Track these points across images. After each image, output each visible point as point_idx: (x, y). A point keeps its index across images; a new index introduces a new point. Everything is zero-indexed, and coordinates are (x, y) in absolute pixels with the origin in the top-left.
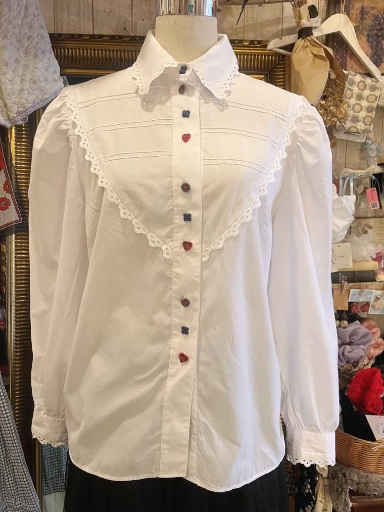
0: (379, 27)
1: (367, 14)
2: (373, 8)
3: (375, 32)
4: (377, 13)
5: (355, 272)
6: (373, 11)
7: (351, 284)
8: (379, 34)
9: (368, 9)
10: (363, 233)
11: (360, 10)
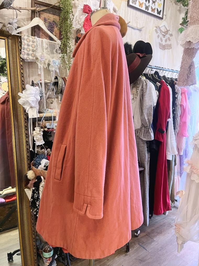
0: (51, 27)
1: (47, 21)
2: (49, 19)
3: (50, 28)
4: (50, 21)
5: (48, 117)
6: (49, 20)
7: (47, 122)
8: (52, 29)
9: (47, 19)
10: (51, 103)
11: (44, 18)
